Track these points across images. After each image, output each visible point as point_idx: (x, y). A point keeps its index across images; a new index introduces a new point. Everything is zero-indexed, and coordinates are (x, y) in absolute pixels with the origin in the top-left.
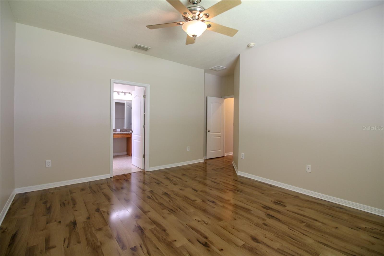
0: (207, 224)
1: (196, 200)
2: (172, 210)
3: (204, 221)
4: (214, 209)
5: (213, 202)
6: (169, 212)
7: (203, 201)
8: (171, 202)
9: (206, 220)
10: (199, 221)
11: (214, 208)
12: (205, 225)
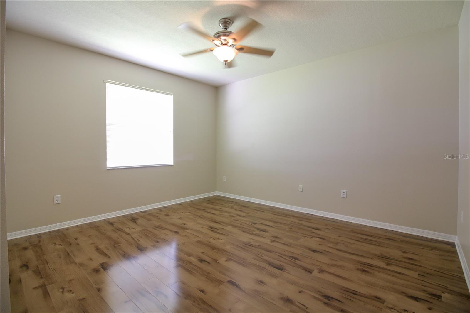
0: (211, 238)
1: (226, 261)
2: (250, 246)
3: (214, 239)
4: (202, 251)
5: (202, 261)
6: (250, 243)
7: (216, 261)
8: (258, 255)
9: (212, 241)
10: (219, 239)
11: (203, 253)
12: (213, 237)
